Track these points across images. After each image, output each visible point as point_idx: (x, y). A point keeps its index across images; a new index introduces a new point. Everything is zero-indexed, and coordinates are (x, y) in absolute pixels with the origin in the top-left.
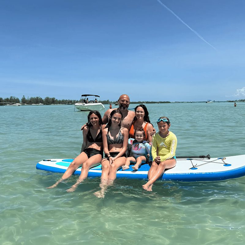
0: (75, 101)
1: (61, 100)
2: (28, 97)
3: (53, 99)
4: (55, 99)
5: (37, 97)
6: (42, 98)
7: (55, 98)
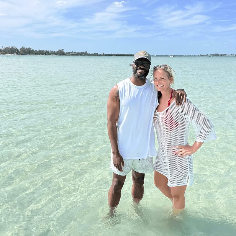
0: (52, 51)
1: (37, 51)
2: (3, 47)
3: (29, 49)
4: (31, 50)
5: (12, 47)
6: (17, 49)
7: (31, 48)
